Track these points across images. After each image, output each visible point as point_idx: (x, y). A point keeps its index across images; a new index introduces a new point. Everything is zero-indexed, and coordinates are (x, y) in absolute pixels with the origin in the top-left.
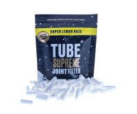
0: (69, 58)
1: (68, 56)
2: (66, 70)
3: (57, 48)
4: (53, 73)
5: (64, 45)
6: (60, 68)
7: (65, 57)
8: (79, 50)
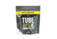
0: (29, 23)
1: (29, 22)
2: (28, 28)
3: (24, 19)
4: (23, 29)
5: (27, 18)
6: (26, 27)
7: (28, 23)
8: (33, 20)
